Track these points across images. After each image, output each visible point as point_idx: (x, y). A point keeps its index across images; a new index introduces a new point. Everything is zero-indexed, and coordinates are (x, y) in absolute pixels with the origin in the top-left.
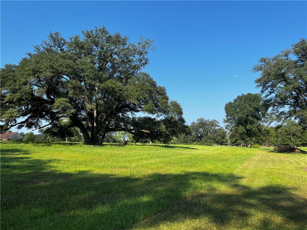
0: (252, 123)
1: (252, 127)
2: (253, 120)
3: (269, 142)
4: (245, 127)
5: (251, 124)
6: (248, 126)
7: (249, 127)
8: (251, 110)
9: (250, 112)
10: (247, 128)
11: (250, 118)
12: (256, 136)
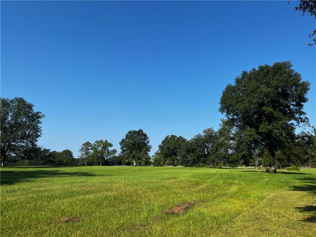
0: (271, 119)
1: (270, 127)
2: (272, 114)
3: (313, 161)
4: (257, 128)
5: (270, 122)
6: (262, 126)
7: (264, 127)
8: (269, 92)
9: (267, 96)
10: (260, 130)
11: (268, 109)
12: (282, 148)
